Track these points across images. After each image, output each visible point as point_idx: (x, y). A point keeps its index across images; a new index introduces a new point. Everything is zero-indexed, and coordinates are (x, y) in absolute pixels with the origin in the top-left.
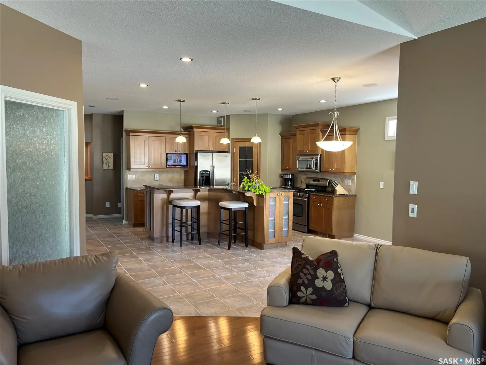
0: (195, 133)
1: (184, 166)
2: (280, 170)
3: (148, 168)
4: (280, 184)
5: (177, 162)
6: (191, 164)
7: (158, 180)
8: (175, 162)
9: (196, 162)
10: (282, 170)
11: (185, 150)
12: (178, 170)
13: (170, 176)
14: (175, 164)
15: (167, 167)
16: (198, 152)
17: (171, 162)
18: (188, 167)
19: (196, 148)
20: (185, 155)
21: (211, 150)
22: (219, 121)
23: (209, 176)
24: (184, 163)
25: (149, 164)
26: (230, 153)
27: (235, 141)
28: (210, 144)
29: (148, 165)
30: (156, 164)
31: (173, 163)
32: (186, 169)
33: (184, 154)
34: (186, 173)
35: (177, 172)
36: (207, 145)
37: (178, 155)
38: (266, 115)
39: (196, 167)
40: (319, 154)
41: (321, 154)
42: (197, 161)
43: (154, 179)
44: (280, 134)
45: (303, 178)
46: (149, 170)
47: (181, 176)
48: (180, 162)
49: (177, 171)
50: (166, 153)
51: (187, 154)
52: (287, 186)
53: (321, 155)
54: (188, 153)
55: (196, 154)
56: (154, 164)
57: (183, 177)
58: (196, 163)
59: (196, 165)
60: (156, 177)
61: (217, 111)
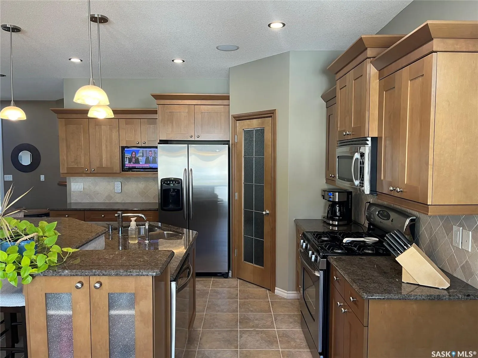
1: (154, 169)
2: (325, 181)
3: (89, 172)
7: (120, 192)
11: (154, 142)
13: (141, 185)
15: (122, 171)
19: (161, 136)
21: (193, 139)
23: (179, 188)
27: (237, 120)
30: (104, 166)
36: (184, 131)
40: (369, 139)
41: (377, 138)
43: (114, 190)
44: (322, 97)
50: (122, 147)
60: (117, 186)
61: (184, 61)
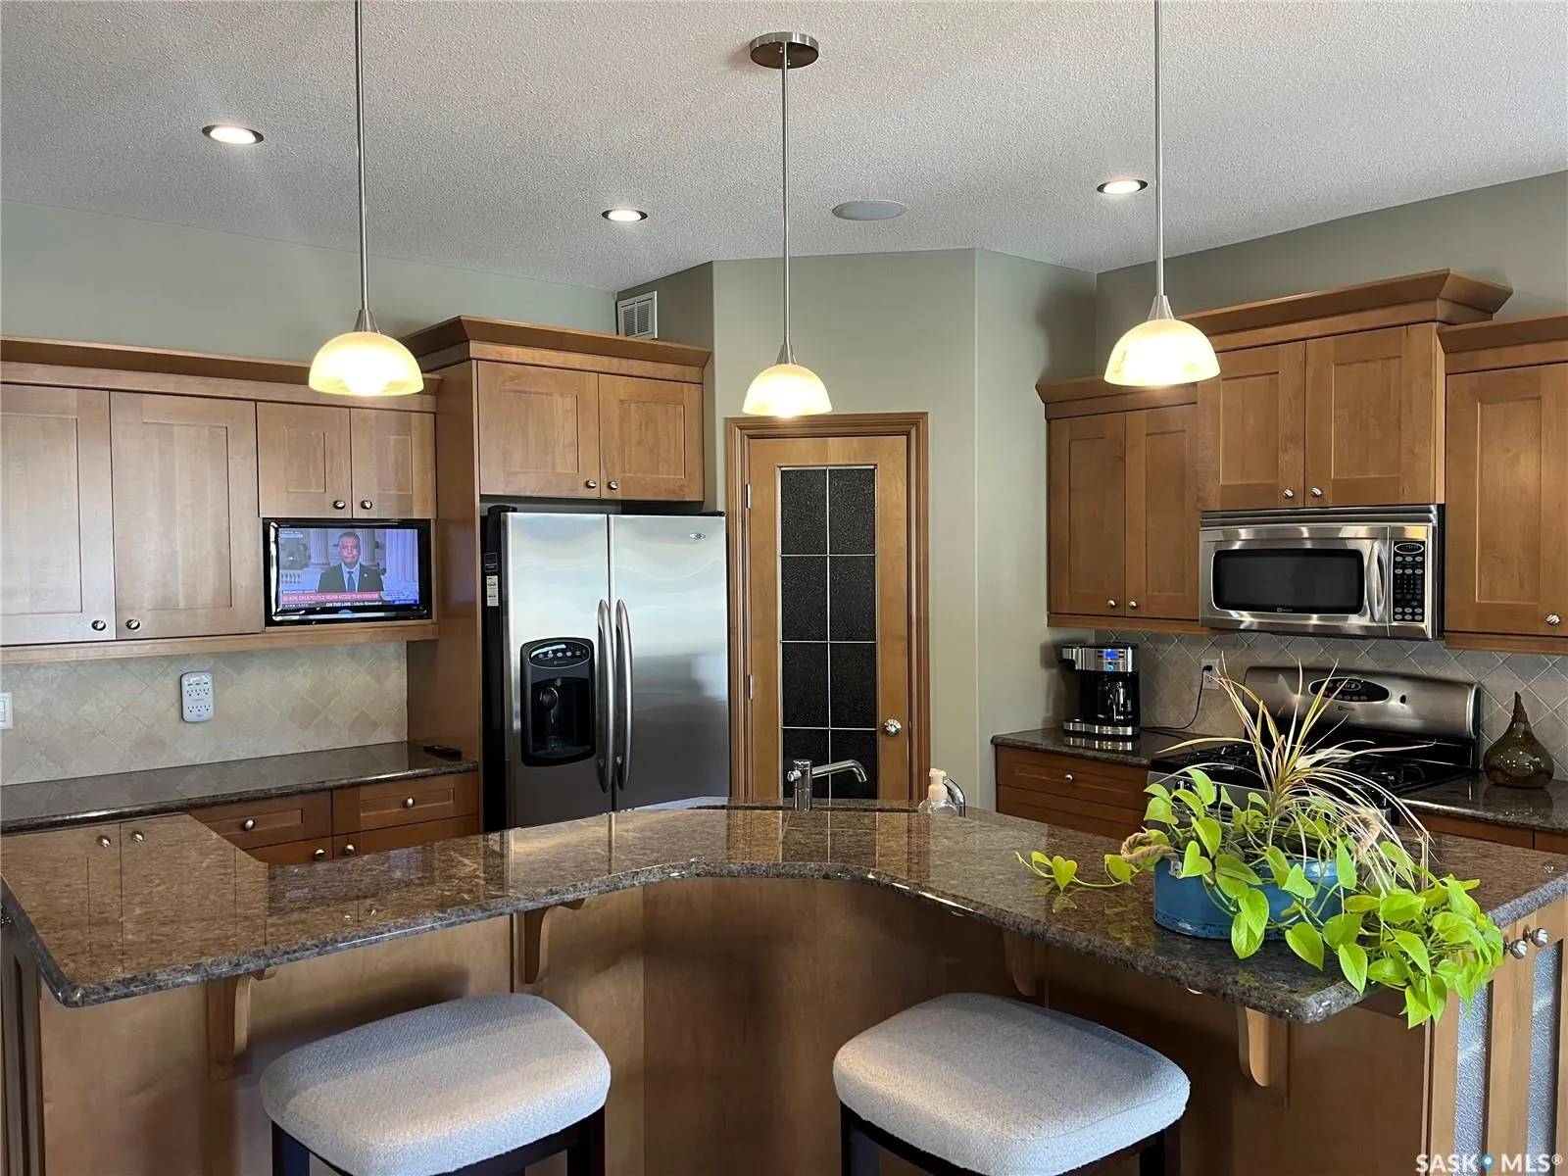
0: (480, 375)
1: (398, 611)
2: (1045, 621)
3: (109, 633)
4: (1047, 710)
5: (350, 579)
6: (458, 595)
7: (207, 715)
8: (331, 580)
9: (493, 580)
10: (1055, 617)
11: (405, 500)
12: (360, 638)
13: (301, 680)
14: (331, 599)
15: (269, 622)
16: (507, 510)
17: (297, 588)
18: (429, 616)
19: (491, 479)
20: (411, 534)
21: (593, 494)
22: (629, 315)
23: (586, 675)
24: (401, 583)
25: (117, 610)
26: (721, 514)
27: (751, 437)
28: (590, 455)
29: (108, 619)
30: (182, 604)
31: (321, 590)
32: (415, 628)
33: (404, 524)
34: (418, 656)
35: (353, 652)
36: (565, 464)
37: (358, 531)
38: (962, 259)
39: (496, 620)
40: (1433, 508)
41: (1443, 505)
42: (500, 571)
43: (174, 713)
44: (1037, 387)
45: (1209, 668)
46: (120, 650)
47: (379, 680)
48: (373, 578)
49: (356, 645)
50: (266, 523)
51: (421, 527)
52: (1102, 723)
53: (1441, 508)
54: (430, 515)
55: (490, 524)
56: (165, 605)
57: (396, 680)
58: (492, 591)
59: (493, 602)
60: (194, 694)
61: (644, 216)
